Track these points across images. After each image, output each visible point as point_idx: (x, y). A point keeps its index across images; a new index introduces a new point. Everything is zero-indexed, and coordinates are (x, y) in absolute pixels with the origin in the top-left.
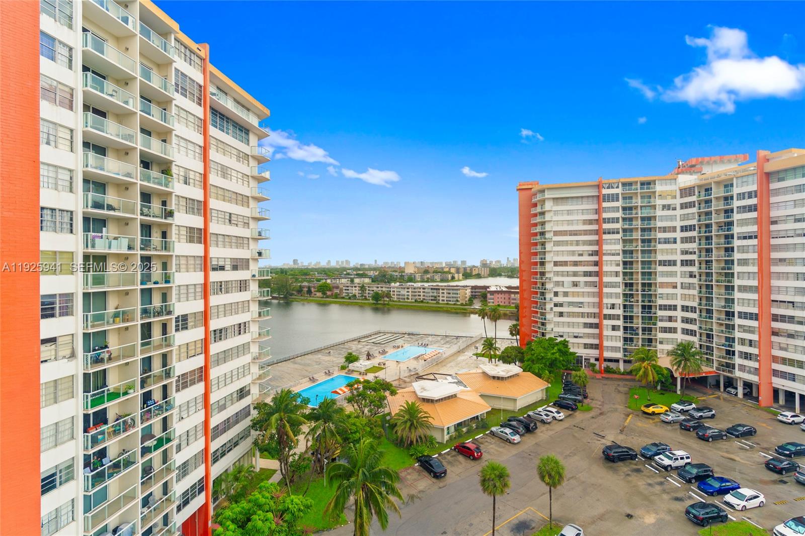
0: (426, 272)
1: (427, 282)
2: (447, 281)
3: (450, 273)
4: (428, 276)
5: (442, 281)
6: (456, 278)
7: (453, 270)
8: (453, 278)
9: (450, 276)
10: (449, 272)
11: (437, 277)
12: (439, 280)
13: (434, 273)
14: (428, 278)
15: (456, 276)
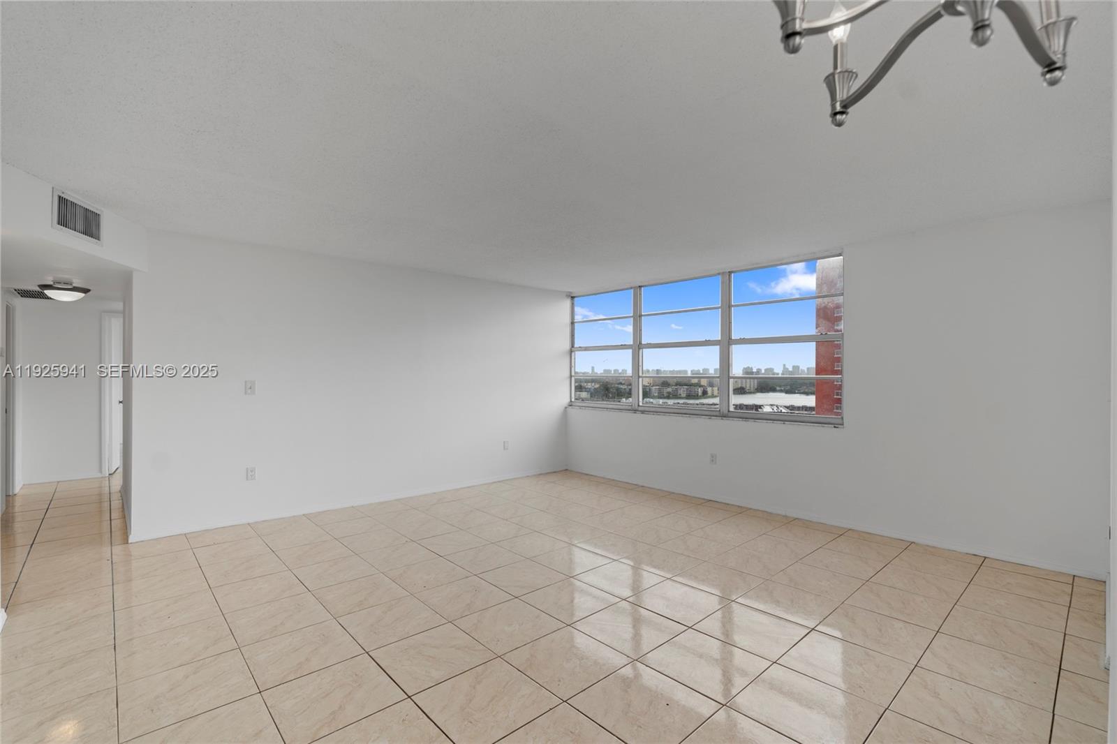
0: (665, 384)
1: (668, 397)
2: (696, 397)
3: (701, 386)
4: (669, 390)
5: (689, 397)
6: (710, 393)
7: (704, 382)
8: (705, 393)
9: (700, 391)
10: (699, 385)
11: (683, 391)
12: (684, 395)
13: (676, 385)
14: (669, 393)
15: (709, 390)
